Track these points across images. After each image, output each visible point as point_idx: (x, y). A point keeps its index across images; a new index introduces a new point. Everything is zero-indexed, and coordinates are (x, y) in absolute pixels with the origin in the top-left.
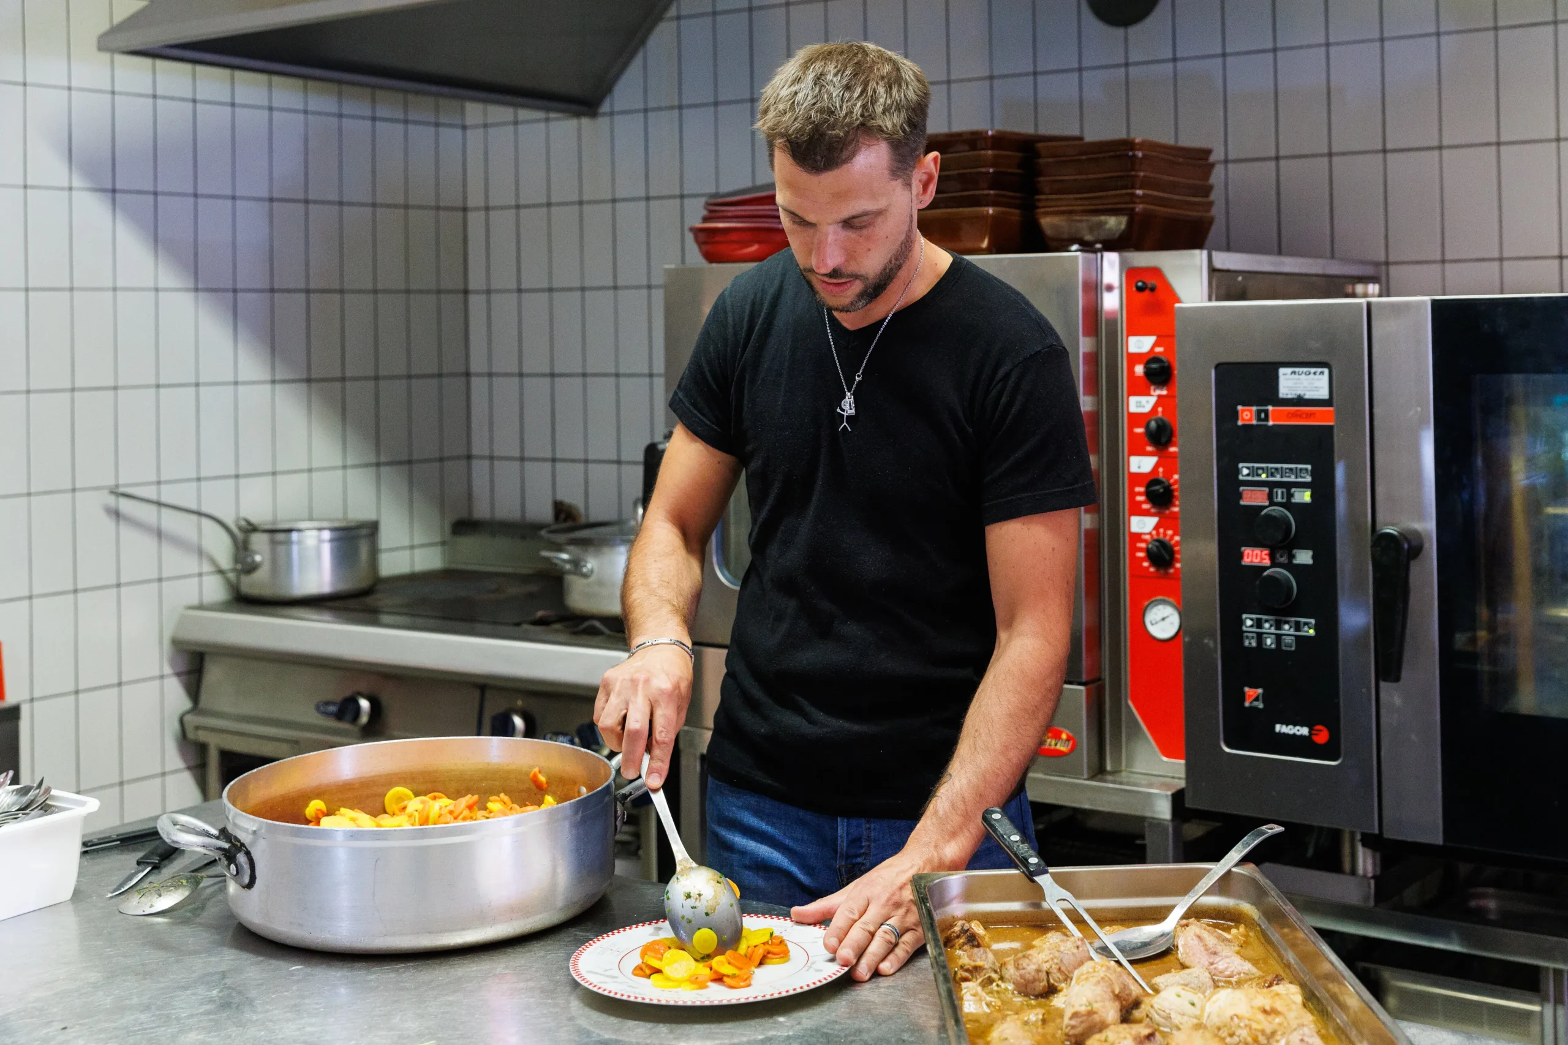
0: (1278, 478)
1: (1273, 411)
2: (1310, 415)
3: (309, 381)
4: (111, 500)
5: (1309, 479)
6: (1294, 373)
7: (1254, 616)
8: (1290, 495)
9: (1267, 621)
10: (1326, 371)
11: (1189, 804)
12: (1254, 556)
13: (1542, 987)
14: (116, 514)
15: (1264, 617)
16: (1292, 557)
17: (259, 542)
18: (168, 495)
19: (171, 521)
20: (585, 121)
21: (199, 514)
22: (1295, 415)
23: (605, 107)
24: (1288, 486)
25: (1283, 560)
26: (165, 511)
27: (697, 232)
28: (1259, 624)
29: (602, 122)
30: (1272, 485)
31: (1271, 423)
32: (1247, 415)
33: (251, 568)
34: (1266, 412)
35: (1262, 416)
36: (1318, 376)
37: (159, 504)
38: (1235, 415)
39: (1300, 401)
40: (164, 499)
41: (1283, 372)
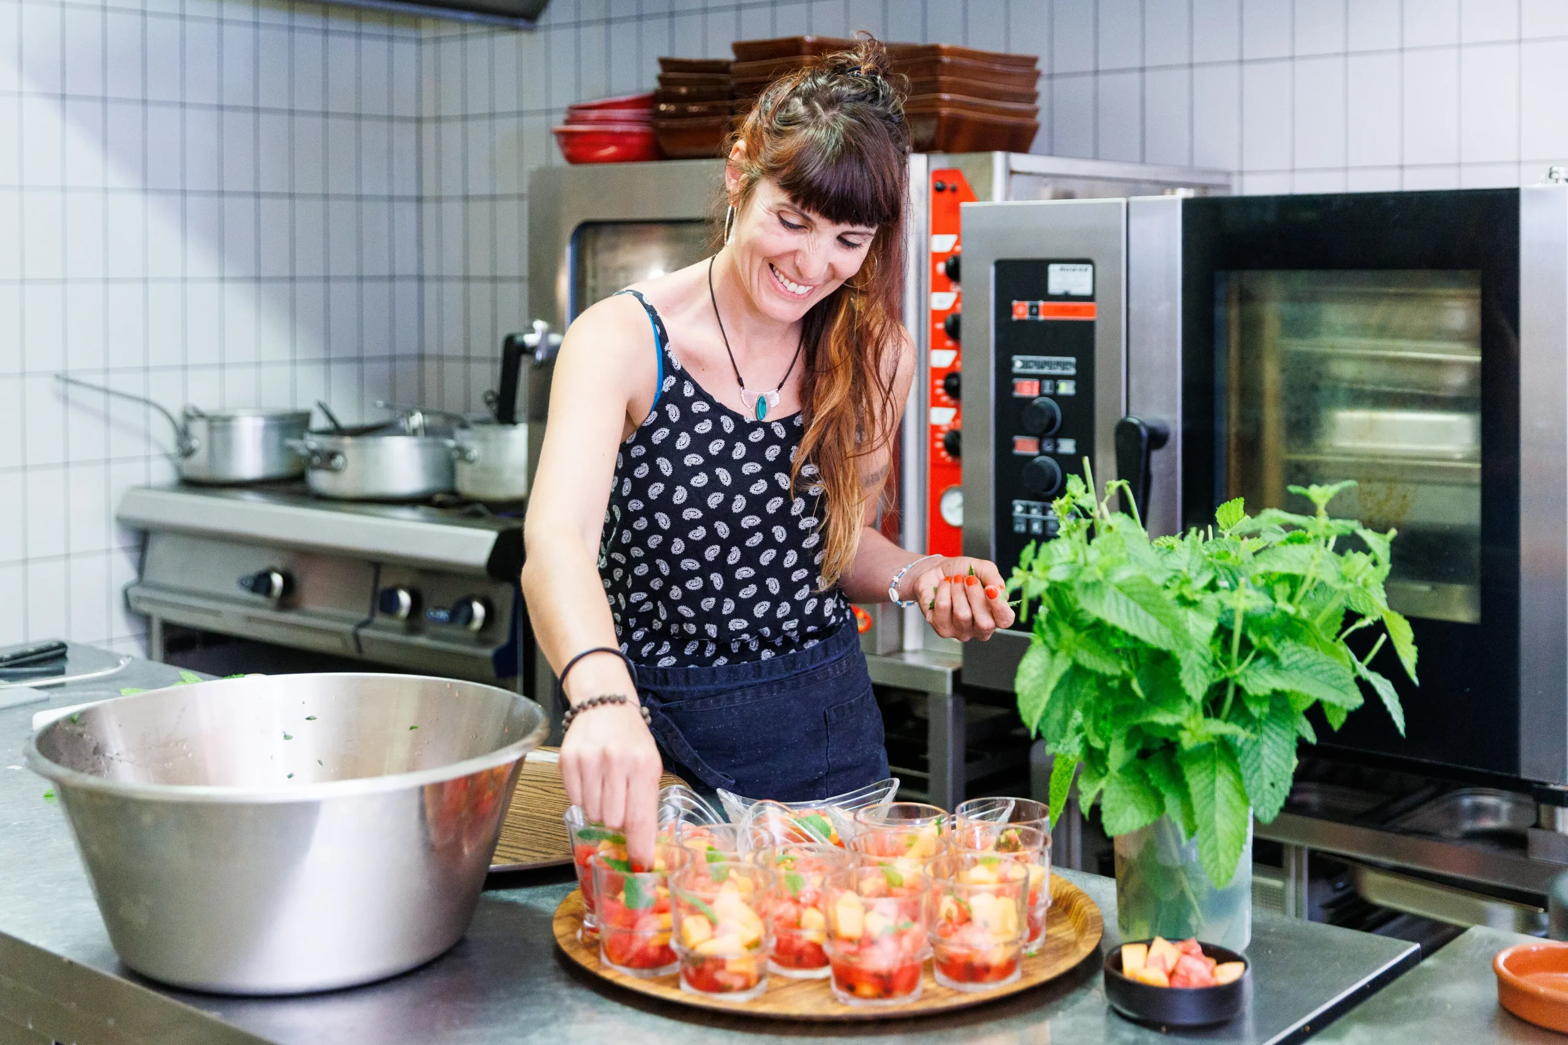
0: (1046, 371)
1: (1045, 307)
2: (1075, 311)
3: (258, 279)
4: (60, 385)
5: (1072, 371)
6: (1062, 269)
7: (1024, 502)
8: (1056, 387)
9: (1035, 507)
10: (1090, 267)
11: (966, 680)
12: (1025, 446)
13: (1285, 863)
14: (65, 399)
15: (1032, 503)
16: (1056, 446)
17: (199, 429)
18: (116, 383)
19: (120, 408)
20: (524, 36)
21: (147, 402)
22: (1064, 310)
23: (542, 22)
24: (1056, 378)
25: (1048, 448)
26: (113, 399)
27: (560, 134)
28: (1027, 510)
29: (539, 36)
30: (1041, 378)
31: (1041, 317)
32: (1021, 310)
33: (188, 453)
34: (1037, 307)
35: (1034, 311)
36: (1083, 273)
37: (107, 391)
38: (1010, 310)
39: (1067, 297)
40: (113, 386)
41: (1053, 269)
